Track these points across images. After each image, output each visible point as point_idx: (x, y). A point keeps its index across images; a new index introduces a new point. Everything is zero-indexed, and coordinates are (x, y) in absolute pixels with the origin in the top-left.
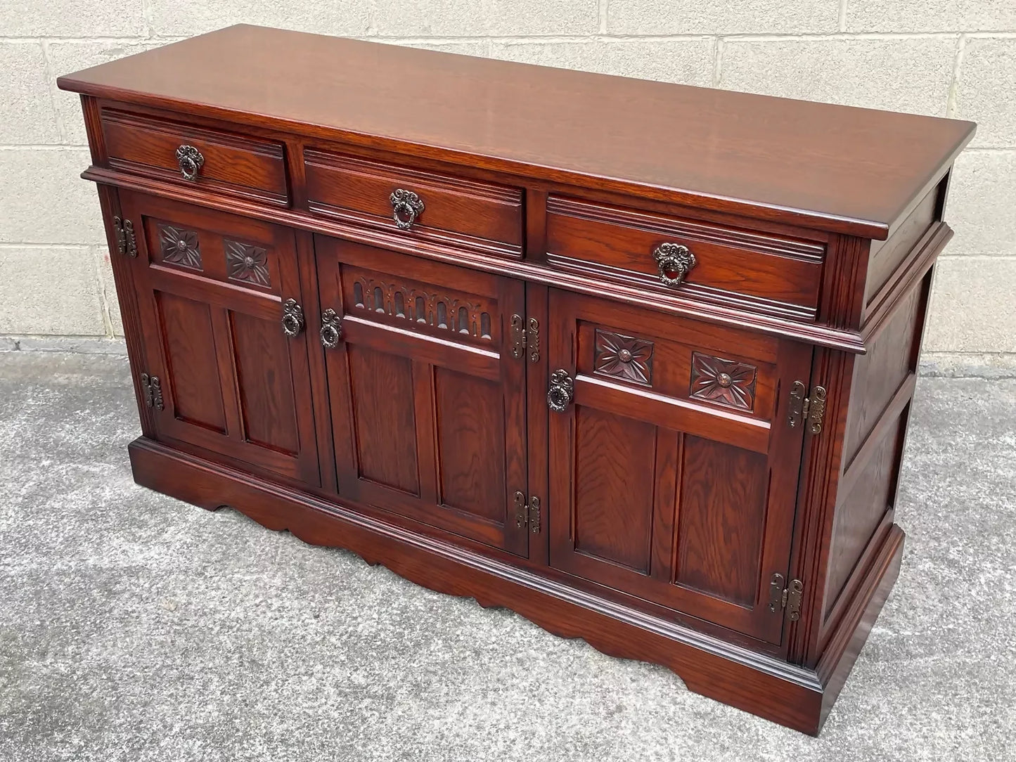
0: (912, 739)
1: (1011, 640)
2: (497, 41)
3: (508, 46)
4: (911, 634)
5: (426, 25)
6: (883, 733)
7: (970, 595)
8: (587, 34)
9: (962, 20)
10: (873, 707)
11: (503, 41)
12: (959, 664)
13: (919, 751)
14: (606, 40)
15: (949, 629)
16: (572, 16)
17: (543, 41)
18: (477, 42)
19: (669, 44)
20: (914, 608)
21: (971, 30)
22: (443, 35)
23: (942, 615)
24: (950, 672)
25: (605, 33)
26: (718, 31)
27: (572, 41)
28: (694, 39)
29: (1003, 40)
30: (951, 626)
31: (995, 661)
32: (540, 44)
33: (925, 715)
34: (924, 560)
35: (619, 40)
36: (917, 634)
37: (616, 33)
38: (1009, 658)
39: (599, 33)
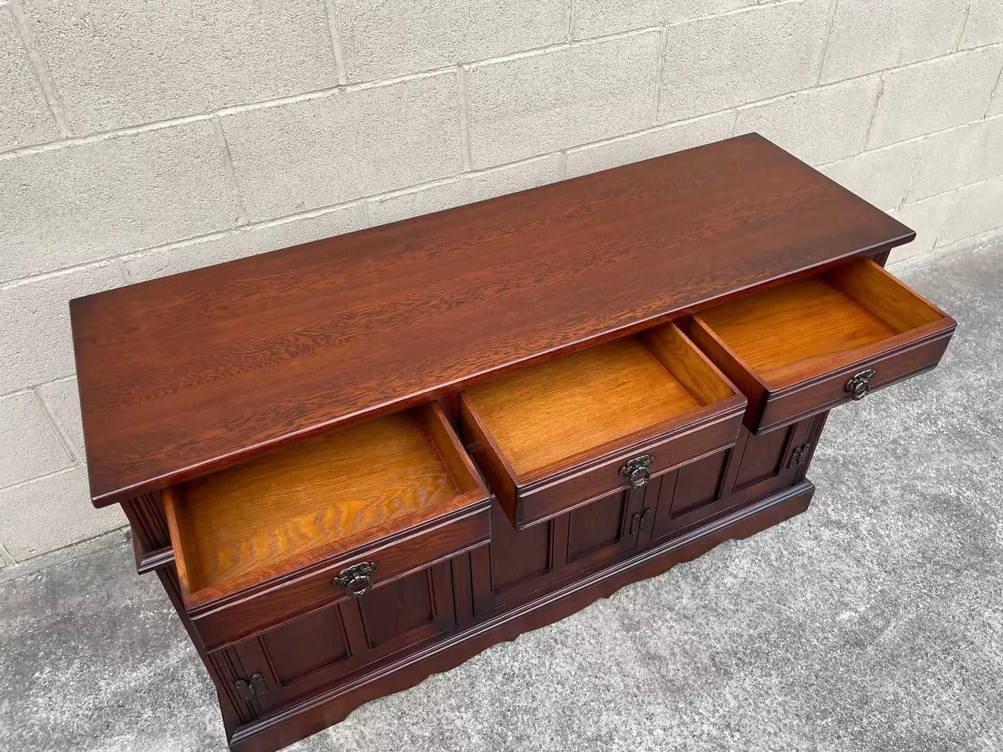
0: (935, 713)
1: (917, 583)
2: (370, 200)
3: (382, 202)
4: (864, 609)
5: (299, 201)
6: (915, 717)
7: (868, 551)
8: (453, 174)
9: (736, 98)
10: (894, 694)
11: (377, 199)
12: (909, 623)
13: (945, 722)
14: (471, 176)
15: (881, 591)
16: (439, 163)
17: (415, 190)
18: (352, 205)
19: (523, 167)
20: (848, 582)
21: (741, 104)
22: (318, 207)
23: (867, 579)
24: (909, 633)
25: (469, 170)
26: (562, 147)
27: (440, 184)
28: (543, 157)
29: (761, 106)
30: (879, 588)
31: (924, 608)
32: (412, 193)
33: (925, 684)
34: (821, 529)
35: (481, 173)
36: (868, 606)
37: (479, 168)
38: (928, 600)
39: (464, 171)
